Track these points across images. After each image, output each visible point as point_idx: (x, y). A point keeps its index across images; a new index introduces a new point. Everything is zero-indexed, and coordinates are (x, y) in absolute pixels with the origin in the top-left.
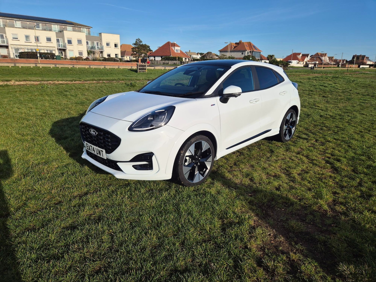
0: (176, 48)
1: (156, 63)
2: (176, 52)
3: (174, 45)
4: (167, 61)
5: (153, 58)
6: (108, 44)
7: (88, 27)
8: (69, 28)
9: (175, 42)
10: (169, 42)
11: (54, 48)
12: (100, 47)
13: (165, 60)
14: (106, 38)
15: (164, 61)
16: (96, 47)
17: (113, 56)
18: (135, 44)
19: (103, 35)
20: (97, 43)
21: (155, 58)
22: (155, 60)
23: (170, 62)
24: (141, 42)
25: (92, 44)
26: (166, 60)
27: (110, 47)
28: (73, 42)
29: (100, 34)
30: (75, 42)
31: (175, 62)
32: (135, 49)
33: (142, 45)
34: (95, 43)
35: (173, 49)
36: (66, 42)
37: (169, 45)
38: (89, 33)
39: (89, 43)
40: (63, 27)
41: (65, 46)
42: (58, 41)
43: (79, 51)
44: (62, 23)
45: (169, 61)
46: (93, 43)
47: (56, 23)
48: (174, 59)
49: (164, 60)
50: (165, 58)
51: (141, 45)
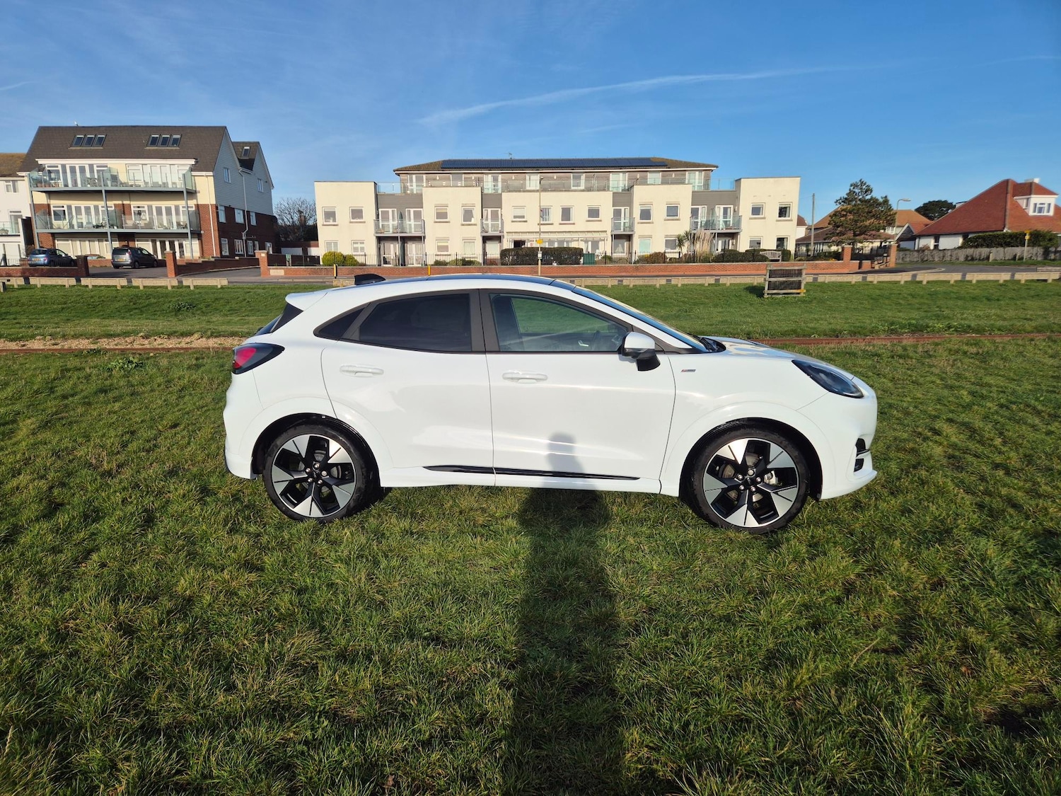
0: (1036, 199)
1: (936, 259)
2: (1031, 213)
3: (1028, 189)
4: (984, 251)
5: (931, 243)
6: (756, 211)
7: (706, 168)
8: (654, 176)
9: (1037, 181)
10: (1006, 183)
11: (603, 235)
12: (731, 220)
13: (977, 247)
14: (753, 191)
15: (970, 251)
16: (721, 219)
17: (769, 244)
18: (846, 201)
19: (745, 183)
20: (725, 210)
21: (937, 240)
22: (936, 247)
23: (997, 253)
24: (869, 190)
25: (708, 213)
26: (982, 246)
27: (764, 218)
28: (654, 214)
29: (738, 181)
30: (659, 213)
31: (1018, 251)
32: (844, 216)
33: (874, 202)
34: (719, 210)
35: (1018, 206)
36: (637, 214)
37: (1003, 192)
38: (707, 184)
39: (703, 210)
40: (638, 175)
41: (631, 227)
42: (617, 214)
43: (667, 236)
44: (636, 167)
45: (994, 250)
46: (711, 211)
47: (621, 167)
48: (1016, 240)
49: (971, 247)
50: (979, 237)
51: (868, 201)
